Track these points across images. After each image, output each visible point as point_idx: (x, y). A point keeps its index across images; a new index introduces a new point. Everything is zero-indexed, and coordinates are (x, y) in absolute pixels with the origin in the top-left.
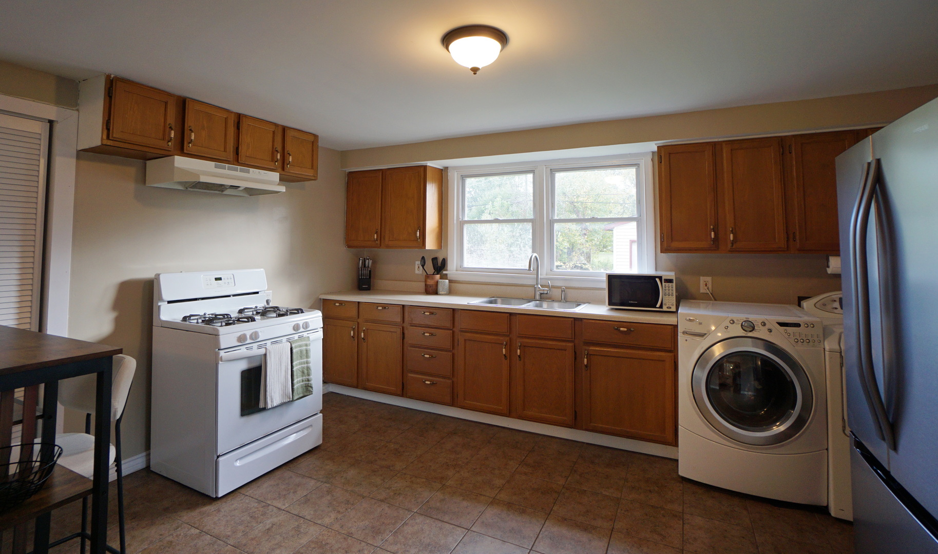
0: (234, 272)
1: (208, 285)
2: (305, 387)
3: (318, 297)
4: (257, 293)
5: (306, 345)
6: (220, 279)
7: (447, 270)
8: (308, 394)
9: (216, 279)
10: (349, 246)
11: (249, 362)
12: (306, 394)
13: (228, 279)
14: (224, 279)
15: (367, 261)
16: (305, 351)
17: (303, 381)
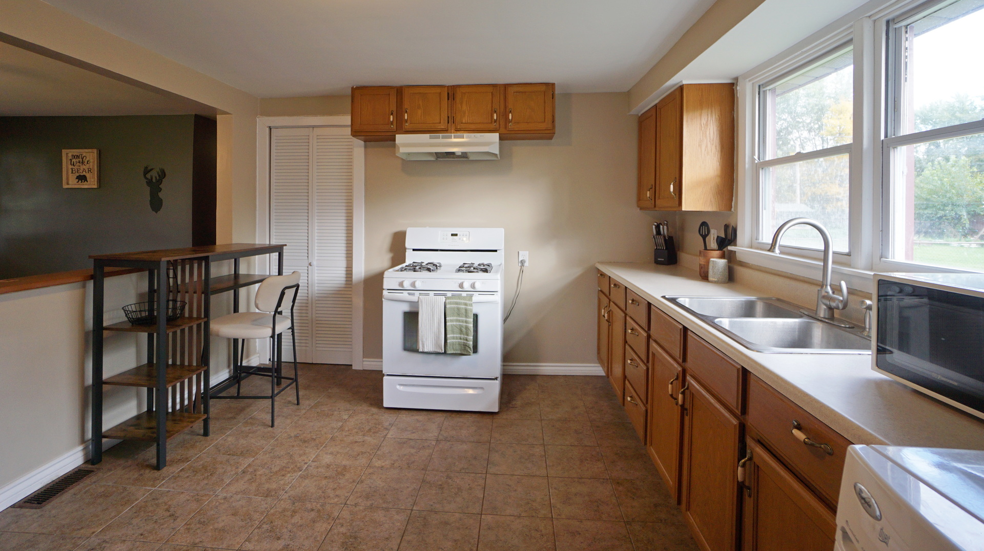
0: (469, 229)
1: (444, 239)
2: (464, 345)
3: (595, 264)
4: (496, 251)
5: (466, 304)
6: (456, 235)
7: (735, 245)
8: (466, 353)
9: (452, 235)
10: (641, 209)
11: (411, 306)
12: (463, 353)
13: (463, 235)
14: (460, 235)
15: (661, 226)
16: (464, 310)
17: (461, 339)
